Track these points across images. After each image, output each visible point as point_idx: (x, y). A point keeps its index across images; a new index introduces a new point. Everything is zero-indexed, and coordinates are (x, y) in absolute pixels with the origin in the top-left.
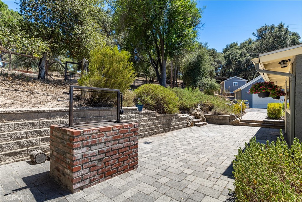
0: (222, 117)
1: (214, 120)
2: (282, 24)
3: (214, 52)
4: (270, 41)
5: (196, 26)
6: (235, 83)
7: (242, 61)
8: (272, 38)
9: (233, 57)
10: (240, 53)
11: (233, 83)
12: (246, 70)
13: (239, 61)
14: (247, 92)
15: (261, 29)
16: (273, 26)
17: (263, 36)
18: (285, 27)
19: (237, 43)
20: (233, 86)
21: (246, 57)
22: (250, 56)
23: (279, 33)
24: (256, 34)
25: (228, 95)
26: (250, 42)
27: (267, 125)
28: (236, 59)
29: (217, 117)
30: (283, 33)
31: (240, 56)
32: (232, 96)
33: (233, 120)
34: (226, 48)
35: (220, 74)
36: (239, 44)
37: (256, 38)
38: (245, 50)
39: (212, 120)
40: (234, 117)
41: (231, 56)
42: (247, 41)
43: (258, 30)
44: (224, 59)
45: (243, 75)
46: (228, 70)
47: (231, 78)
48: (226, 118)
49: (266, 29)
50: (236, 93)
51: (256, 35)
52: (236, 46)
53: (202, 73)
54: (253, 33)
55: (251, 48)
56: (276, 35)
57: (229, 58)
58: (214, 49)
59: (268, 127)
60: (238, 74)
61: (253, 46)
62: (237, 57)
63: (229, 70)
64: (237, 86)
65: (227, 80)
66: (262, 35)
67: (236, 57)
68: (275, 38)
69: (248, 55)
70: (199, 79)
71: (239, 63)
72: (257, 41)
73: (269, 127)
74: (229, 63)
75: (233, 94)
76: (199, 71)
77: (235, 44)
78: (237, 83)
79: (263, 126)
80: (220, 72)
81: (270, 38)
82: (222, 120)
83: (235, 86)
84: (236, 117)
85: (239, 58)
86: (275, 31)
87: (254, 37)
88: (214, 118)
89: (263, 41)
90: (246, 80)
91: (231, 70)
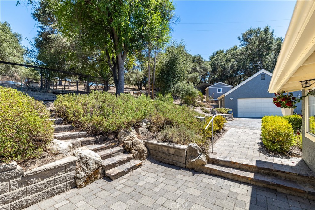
0: (174, 150)
1: (161, 153)
2: (267, 27)
3: (199, 59)
4: (255, 46)
5: (171, 20)
6: (220, 89)
7: (227, 67)
8: (257, 42)
9: (219, 63)
10: (225, 59)
11: (218, 89)
12: (231, 76)
13: (225, 67)
14: (231, 99)
15: (246, 33)
16: (258, 29)
17: (249, 40)
18: (271, 31)
19: (223, 51)
20: (218, 92)
21: (231, 63)
22: (235, 61)
23: (264, 36)
24: (241, 37)
25: (212, 102)
26: (235, 49)
27: (268, 183)
28: (221, 65)
29: (165, 149)
30: (269, 36)
31: (225, 61)
32: (216, 103)
33: (193, 157)
34: (212, 55)
35: (208, 82)
36: (225, 51)
37: (241, 42)
38: (230, 56)
39: (157, 153)
40: (196, 151)
41: (216, 63)
42: (233, 48)
43: (243, 34)
44: (210, 66)
45: (229, 82)
46: (213, 77)
47: (216, 84)
48: (179, 153)
49: (251, 33)
50: (220, 99)
51: (241, 39)
52: (222, 52)
53: (177, 76)
54: (239, 37)
55: (236, 53)
56: (262, 38)
57: (214, 64)
58: (200, 56)
59: (271, 187)
60: (224, 80)
61: (238, 52)
62: (223, 63)
63: (215, 77)
64: (222, 92)
65: (211, 86)
66: (247, 39)
67: (221, 62)
68: (261, 42)
69: (233, 60)
70: (173, 84)
71: (225, 69)
72: (243, 45)
73: (274, 187)
74: (214, 70)
75: (217, 102)
76: (174, 74)
77: (221, 51)
78: (222, 89)
79: (257, 184)
80: (208, 80)
81: (255, 43)
82: (174, 155)
83: (220, 92)
84: (200, 151)
85: (224, 64)
86: (261, 34)
87: (240, 41)
88: (160, 150)
89: (248, 46)
90: (231, 86)
91: (216, 76)
